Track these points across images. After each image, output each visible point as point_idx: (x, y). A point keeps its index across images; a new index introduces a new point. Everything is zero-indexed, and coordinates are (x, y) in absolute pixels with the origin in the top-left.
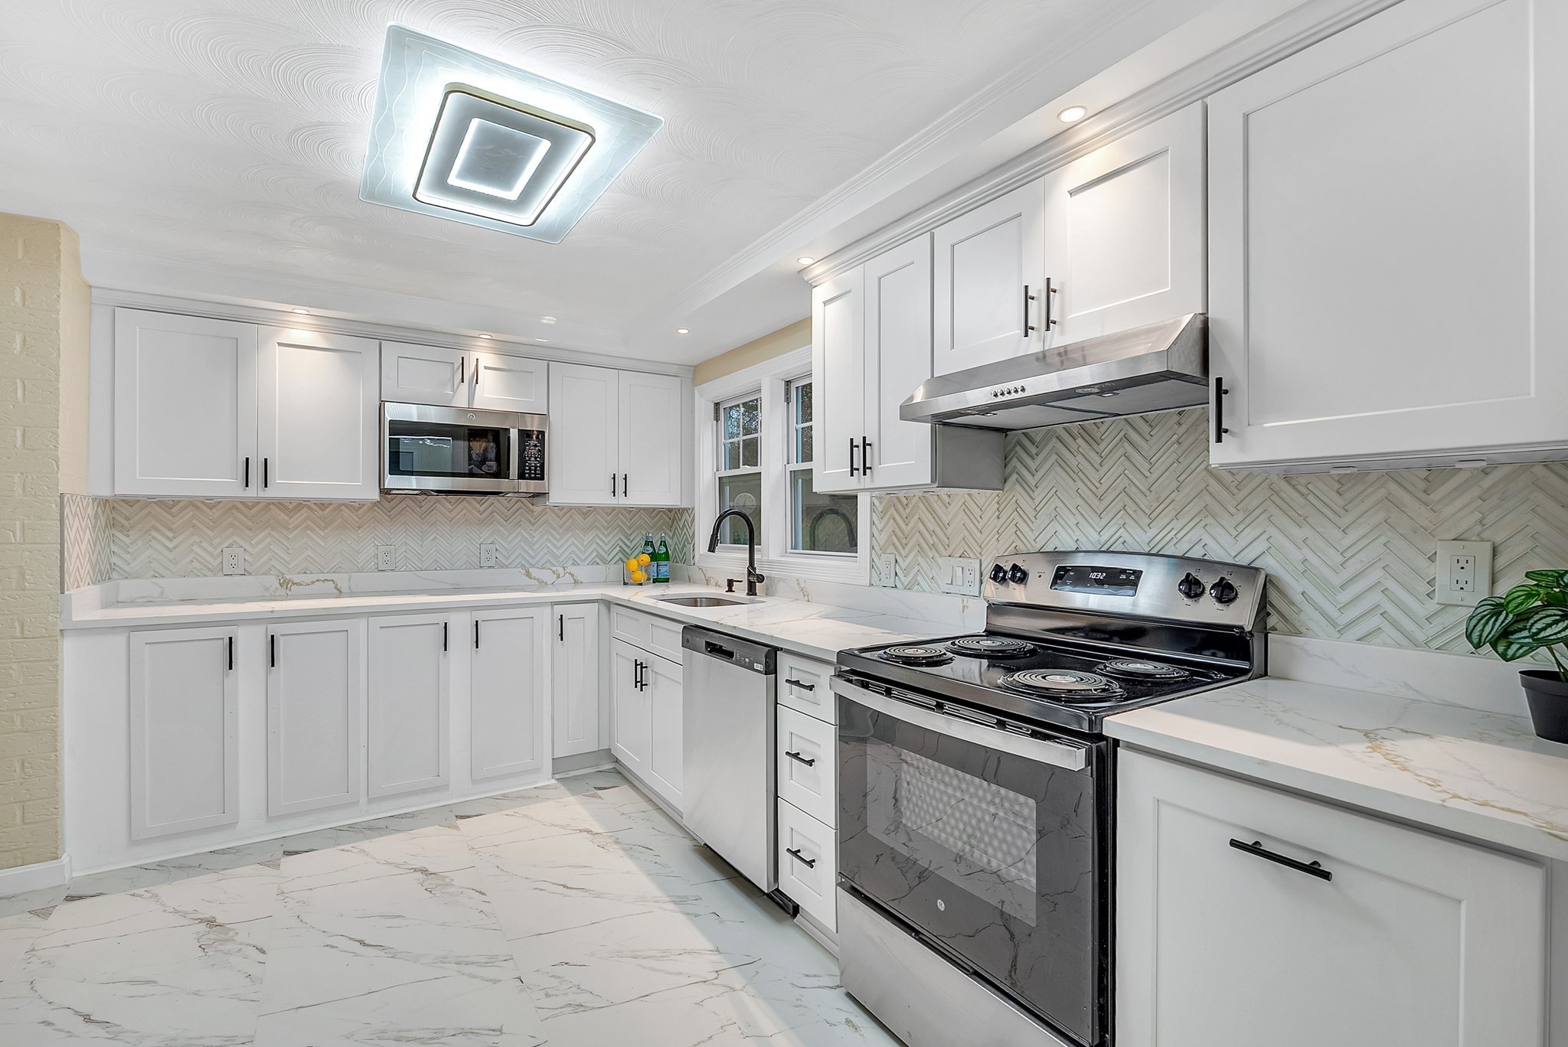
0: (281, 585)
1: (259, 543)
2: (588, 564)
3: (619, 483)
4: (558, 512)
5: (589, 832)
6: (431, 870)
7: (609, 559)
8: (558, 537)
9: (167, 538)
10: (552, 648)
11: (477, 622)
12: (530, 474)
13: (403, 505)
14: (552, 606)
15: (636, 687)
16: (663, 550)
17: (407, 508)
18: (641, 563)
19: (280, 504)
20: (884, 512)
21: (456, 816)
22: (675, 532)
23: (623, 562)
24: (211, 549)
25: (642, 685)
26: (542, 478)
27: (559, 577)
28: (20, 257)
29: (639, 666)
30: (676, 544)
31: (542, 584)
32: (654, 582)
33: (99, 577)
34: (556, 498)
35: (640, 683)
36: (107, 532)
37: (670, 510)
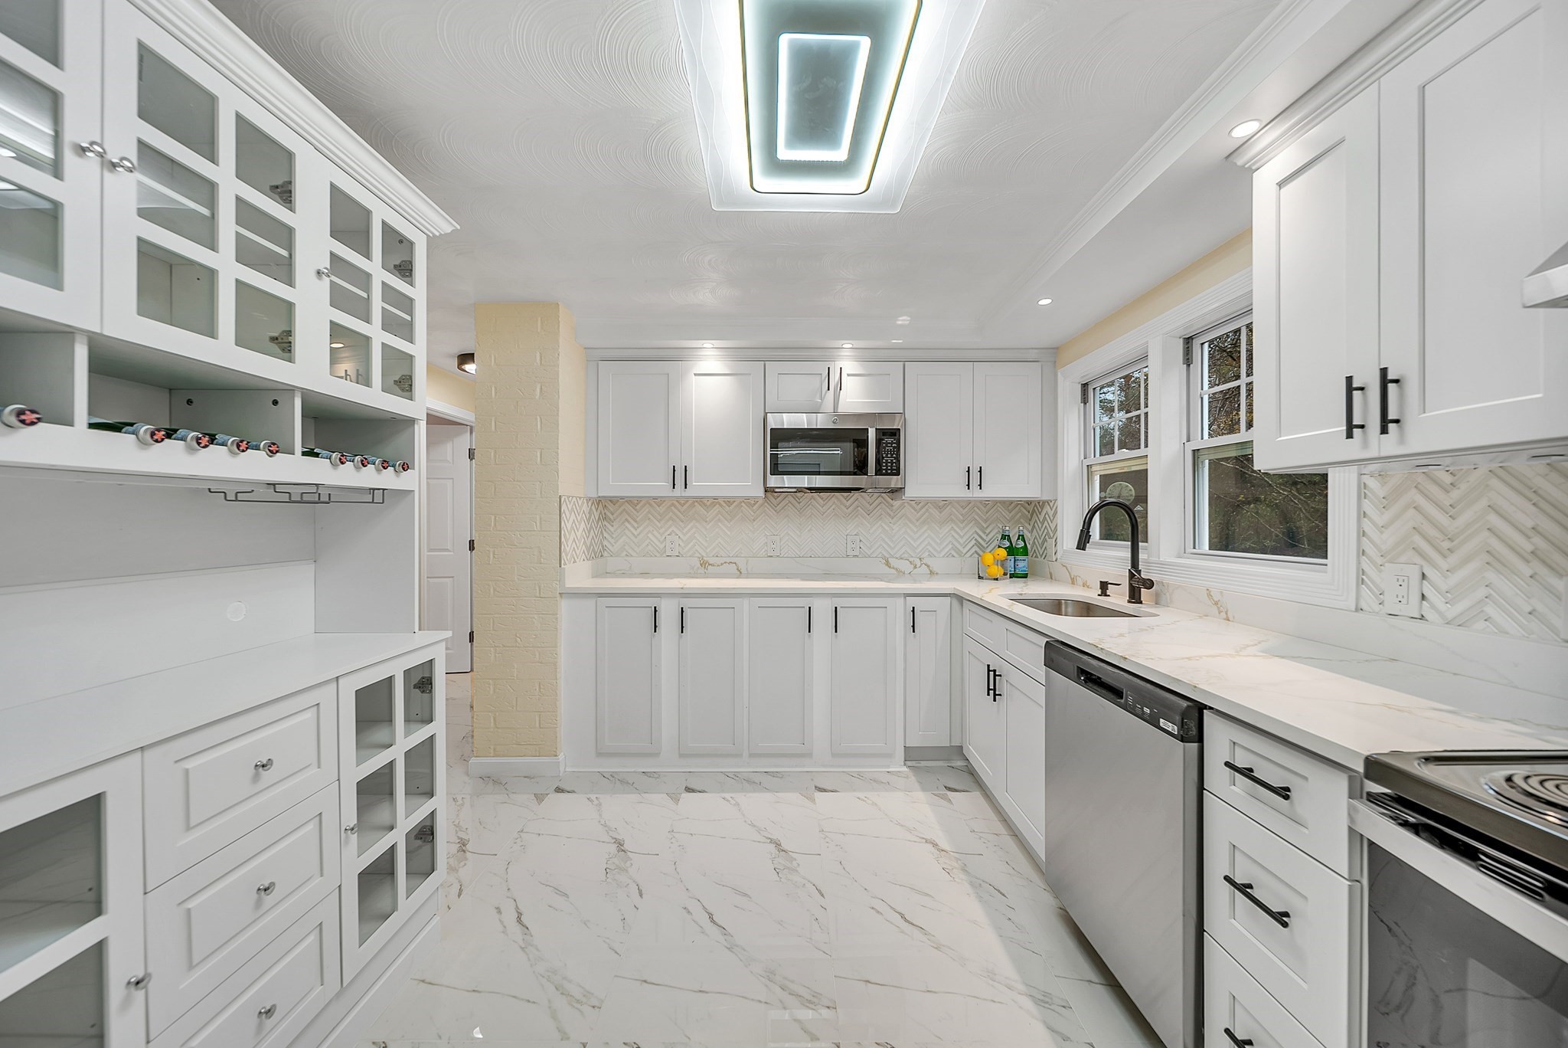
0: (701, 565)
1: (689, 531)
2: (943, 557)
3: (974, 476)
4: (915, 506)
5: (935, 845)
6: (785, 846)
7: (964, 552)
8: (915, 530)
9: (634, 527)
10: (905, 638)
11: (836, 608)
12: (886, 470)
13: (786, 501)
14: (905, 597)
15: (988, 695)
16: (1021, 544)
17: (789, 504)
18: (997, 557)
19: (700, 500)
20: (1386, 503)
21: (816, 787)
22: (1034, 526)
23: (978, 554)
24: (658, 536)
25: (995, 695)
26: (898, 474)
27: (915, 567)
28: (539, 331)
29: (993, 674)
30: (1036, 538)
31: (900, 574)
32: (1011, 577)
33: (593, 555)
34: (910, 492)
35: (993, 692)
36: (600, 523)
37: (1029, 503)
